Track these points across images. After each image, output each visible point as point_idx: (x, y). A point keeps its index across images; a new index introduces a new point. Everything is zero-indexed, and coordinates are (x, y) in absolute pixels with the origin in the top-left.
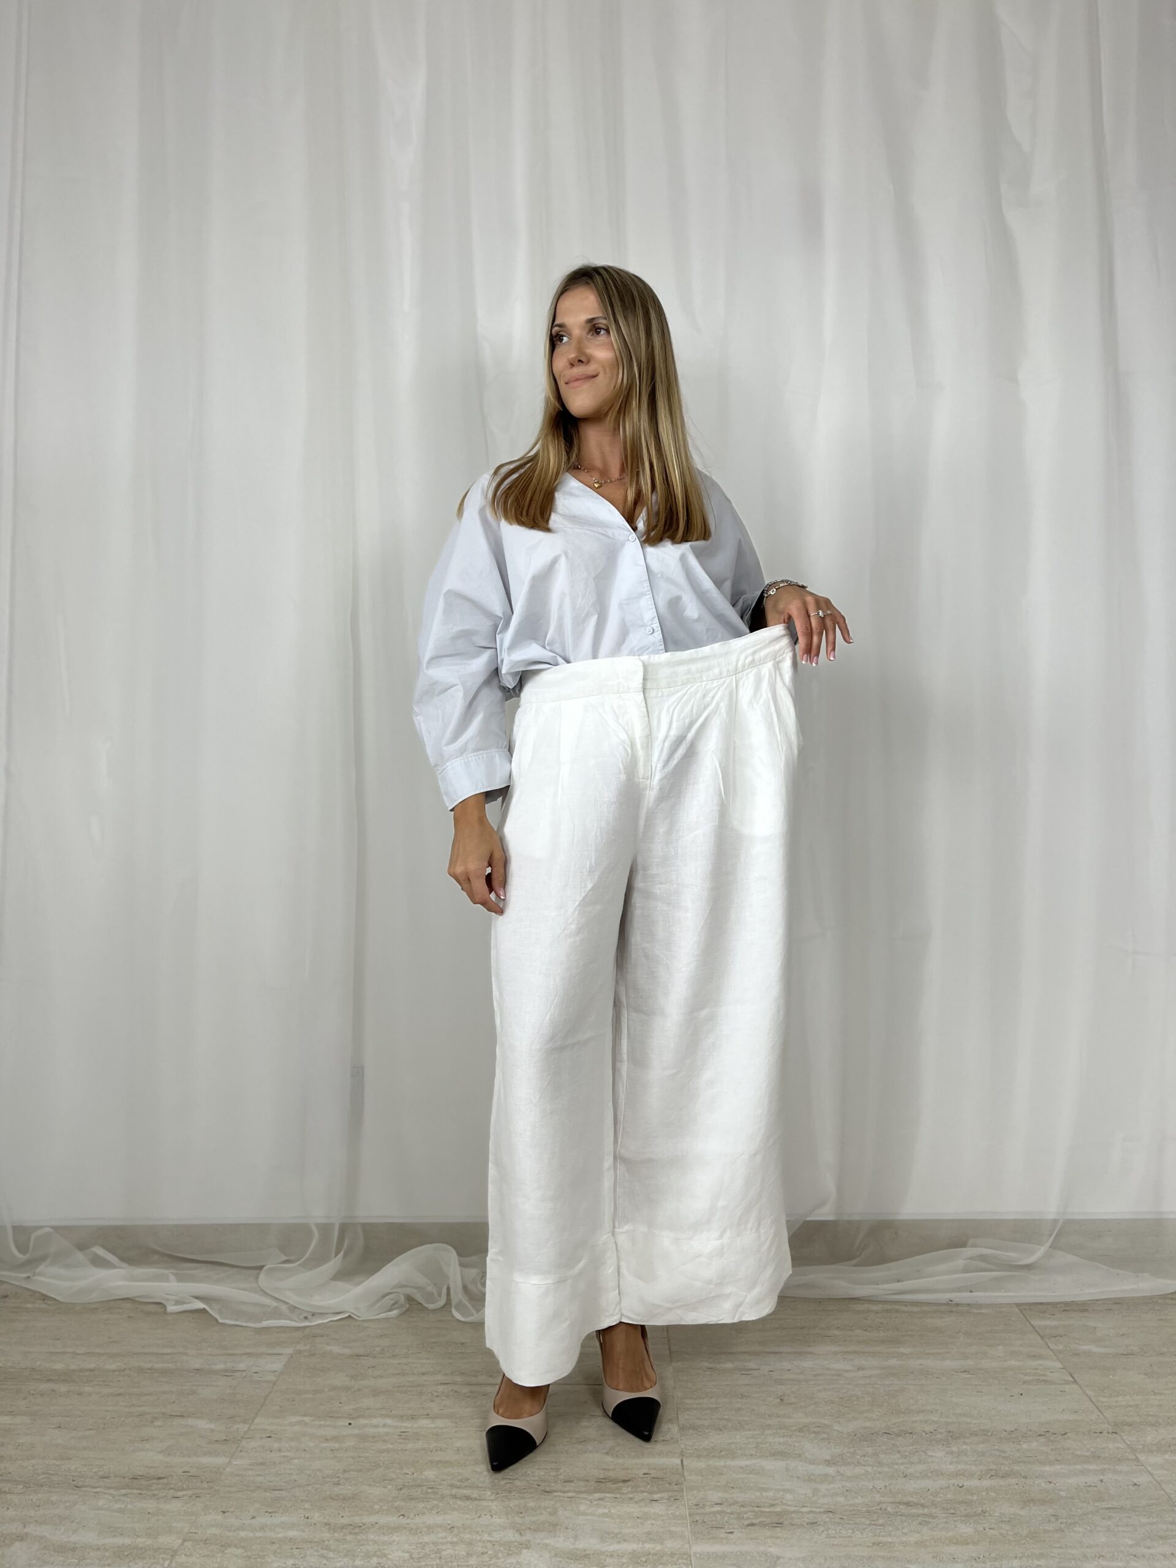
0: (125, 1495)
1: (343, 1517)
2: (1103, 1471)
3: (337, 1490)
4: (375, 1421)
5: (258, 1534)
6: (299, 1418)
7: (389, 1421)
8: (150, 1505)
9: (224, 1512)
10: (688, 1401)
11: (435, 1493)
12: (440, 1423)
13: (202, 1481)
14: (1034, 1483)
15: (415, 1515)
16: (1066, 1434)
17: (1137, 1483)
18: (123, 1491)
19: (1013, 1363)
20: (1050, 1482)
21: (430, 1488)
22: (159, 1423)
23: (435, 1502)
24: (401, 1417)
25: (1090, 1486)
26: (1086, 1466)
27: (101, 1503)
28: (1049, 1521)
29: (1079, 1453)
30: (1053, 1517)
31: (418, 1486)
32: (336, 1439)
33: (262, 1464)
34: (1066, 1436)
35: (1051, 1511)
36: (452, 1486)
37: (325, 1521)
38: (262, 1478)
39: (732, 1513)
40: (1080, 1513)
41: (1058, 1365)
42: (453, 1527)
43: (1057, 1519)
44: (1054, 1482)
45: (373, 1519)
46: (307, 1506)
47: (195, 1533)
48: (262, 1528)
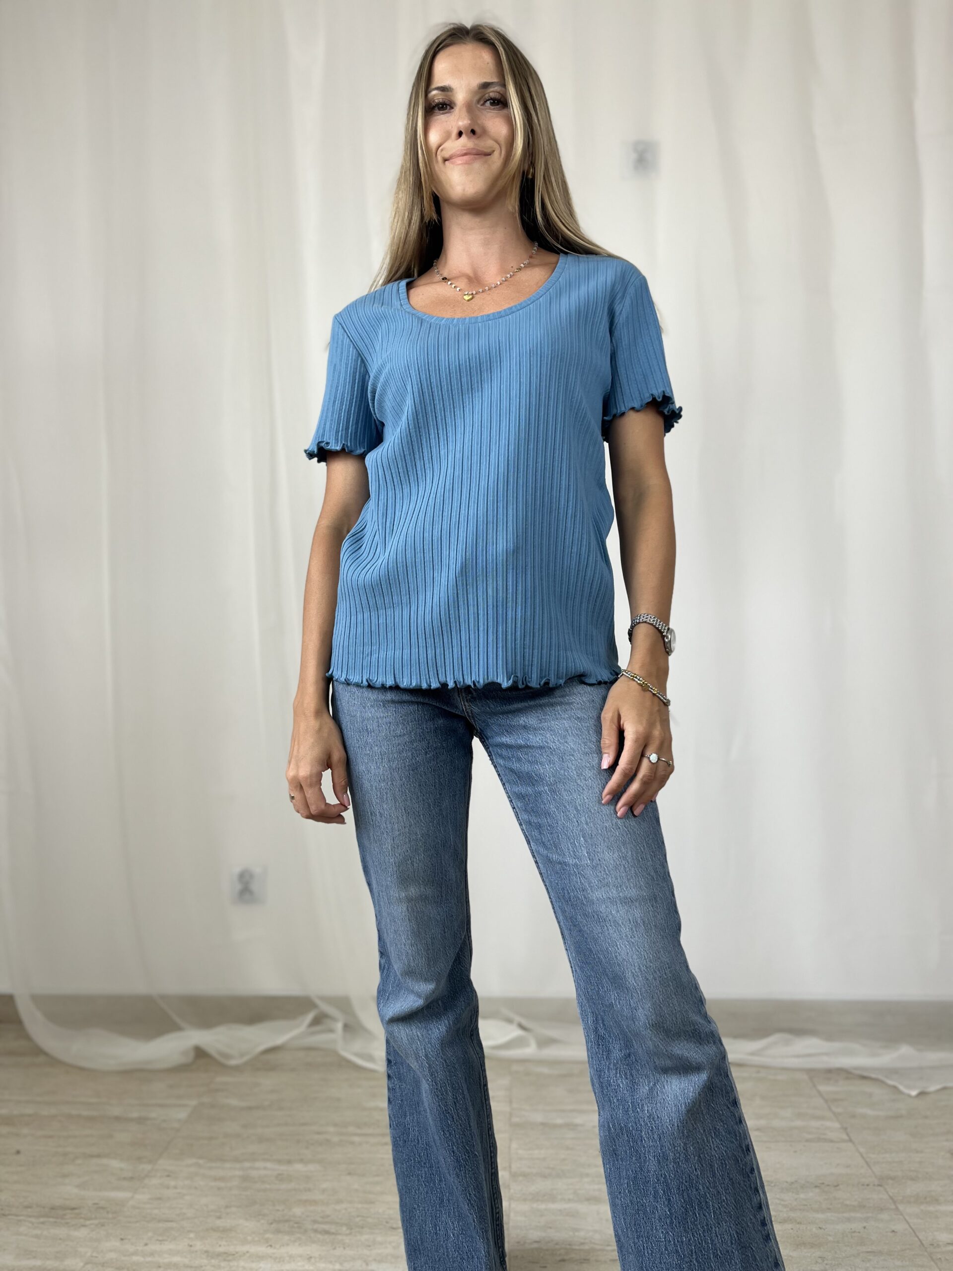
0: (43, 1223)
1: (220, 1246)
2: (866, 1219)
3: (219, 1223)
4: (258, 1164)
5: (149, 1259)
6: (194, 1161)
7: (269, 1165)
8: (61, 1232)
9: (122, 1239)
10: (520, 1152)
11: (299, 1227)
12: (311, 1167)
13: (108, 1212)
14: (806, 1228)
15: (280, 1247)
16: (838, 1185)
17: (895, 1230)
18: (42, 1220)
19: (798, 1123)
20: (820, 1228)
21: (296, 1223)
22: (79, 1161)
23: (298, 1235)
24: (279, 1162)
25: (854, 1232)
26: (853, 1214)
27: (22, 1229)
28: (817, 1262)
29: (848, 1202)
30: (820, 1259)
31: (287, 1221)
32: (222, 1179)
33: (160, 1199)
34: (838, 1188)
35: (818, 1254)
36: (315, 1222)
37: (205, 1249)
38: (156, 1211)
39: (547, 1250)
40: (844, 1255)
41: (837, 1125)
42: (311, 1257)
43: (823, 1261)
44: (824, 1227)
45: (245, 1248)
46: (192, 1235)
47: (96, 1257)
48: (152, 1254)
